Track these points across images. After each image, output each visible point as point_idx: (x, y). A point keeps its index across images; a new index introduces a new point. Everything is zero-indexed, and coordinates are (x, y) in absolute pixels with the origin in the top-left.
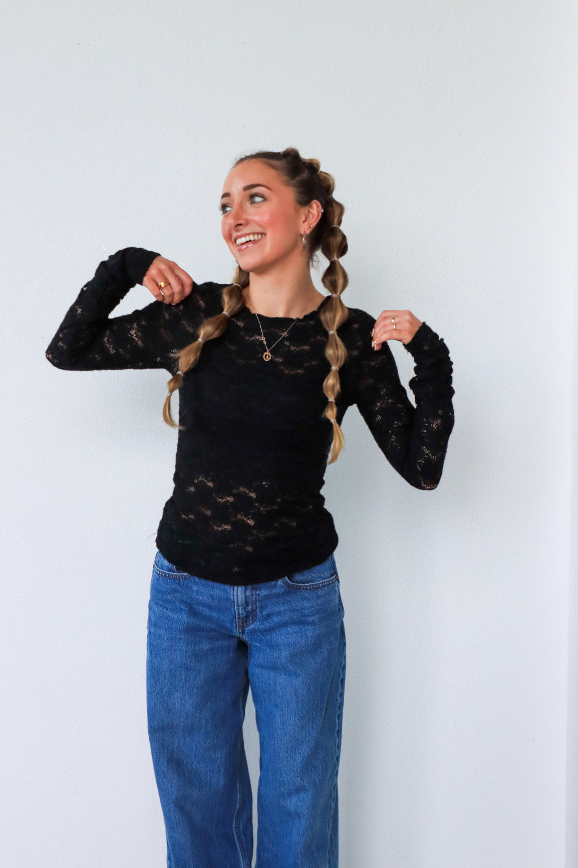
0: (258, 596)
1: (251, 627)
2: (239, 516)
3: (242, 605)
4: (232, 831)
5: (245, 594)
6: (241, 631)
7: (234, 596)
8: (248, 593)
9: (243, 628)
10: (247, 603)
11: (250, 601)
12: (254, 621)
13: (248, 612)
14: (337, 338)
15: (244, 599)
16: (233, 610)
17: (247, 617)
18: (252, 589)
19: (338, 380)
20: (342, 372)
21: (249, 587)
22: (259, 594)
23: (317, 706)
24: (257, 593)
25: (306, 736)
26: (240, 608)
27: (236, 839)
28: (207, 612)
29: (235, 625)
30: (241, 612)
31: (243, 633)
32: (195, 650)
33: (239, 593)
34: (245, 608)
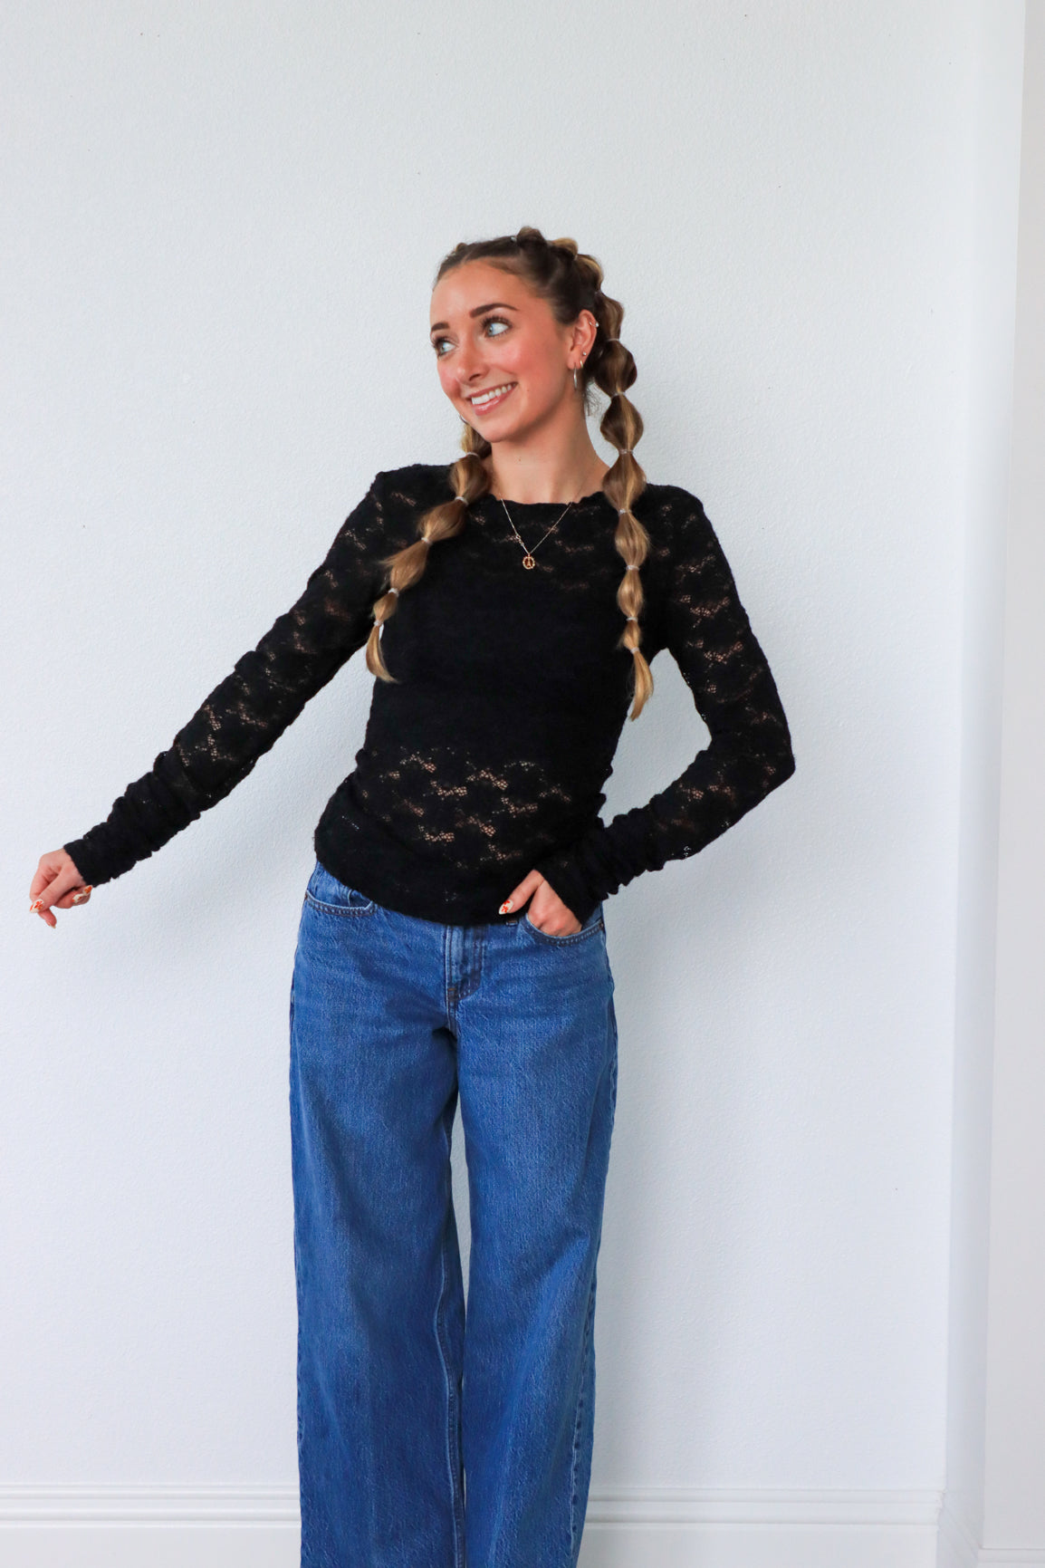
0: (483, 950)
1: (469, 999)
2: (472, 820)
3: (457, 964)
4: (432, 1331)
5: (463, 945)
6: (452, 1004)
7: (444, 947)
8: (468, 944)
9: (456, 999)
10: (465, 961)
11: (471, 958)
12: (474, 989)
13: (466, 974)
14: (633, 520)
15: (461, 952)
16: (441, 970)
17: (464, 982)
18: (476, 938)
19: (639, 585)
20: (645, 573)
21: (471, 933)
22: (486, 947)
23: (574, 1134)
24: (483, 945)
25: (558, 1183)
26: (454, 967)
27: (438, 1343)
28: (399, 972)
29: (442, 995)
30: (454, 974)
31: (456, 1007)
32: (378, 1034)
33: (454, 943)
34: (461, 968)
